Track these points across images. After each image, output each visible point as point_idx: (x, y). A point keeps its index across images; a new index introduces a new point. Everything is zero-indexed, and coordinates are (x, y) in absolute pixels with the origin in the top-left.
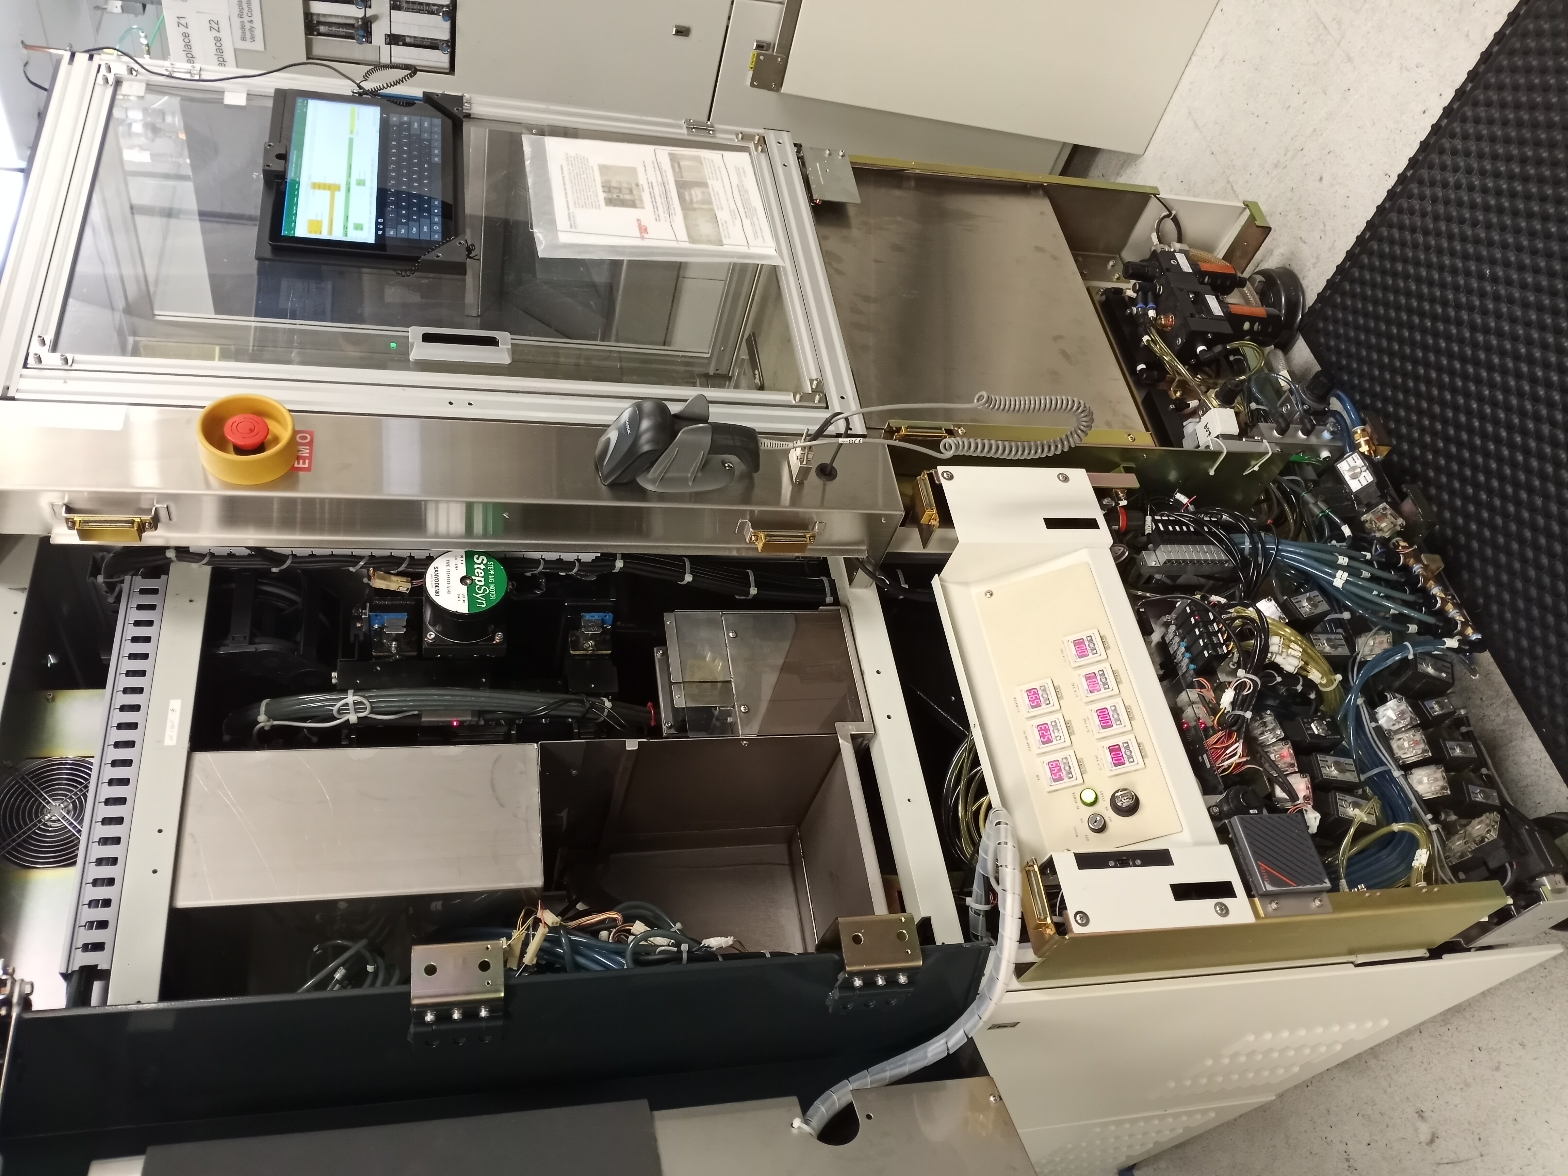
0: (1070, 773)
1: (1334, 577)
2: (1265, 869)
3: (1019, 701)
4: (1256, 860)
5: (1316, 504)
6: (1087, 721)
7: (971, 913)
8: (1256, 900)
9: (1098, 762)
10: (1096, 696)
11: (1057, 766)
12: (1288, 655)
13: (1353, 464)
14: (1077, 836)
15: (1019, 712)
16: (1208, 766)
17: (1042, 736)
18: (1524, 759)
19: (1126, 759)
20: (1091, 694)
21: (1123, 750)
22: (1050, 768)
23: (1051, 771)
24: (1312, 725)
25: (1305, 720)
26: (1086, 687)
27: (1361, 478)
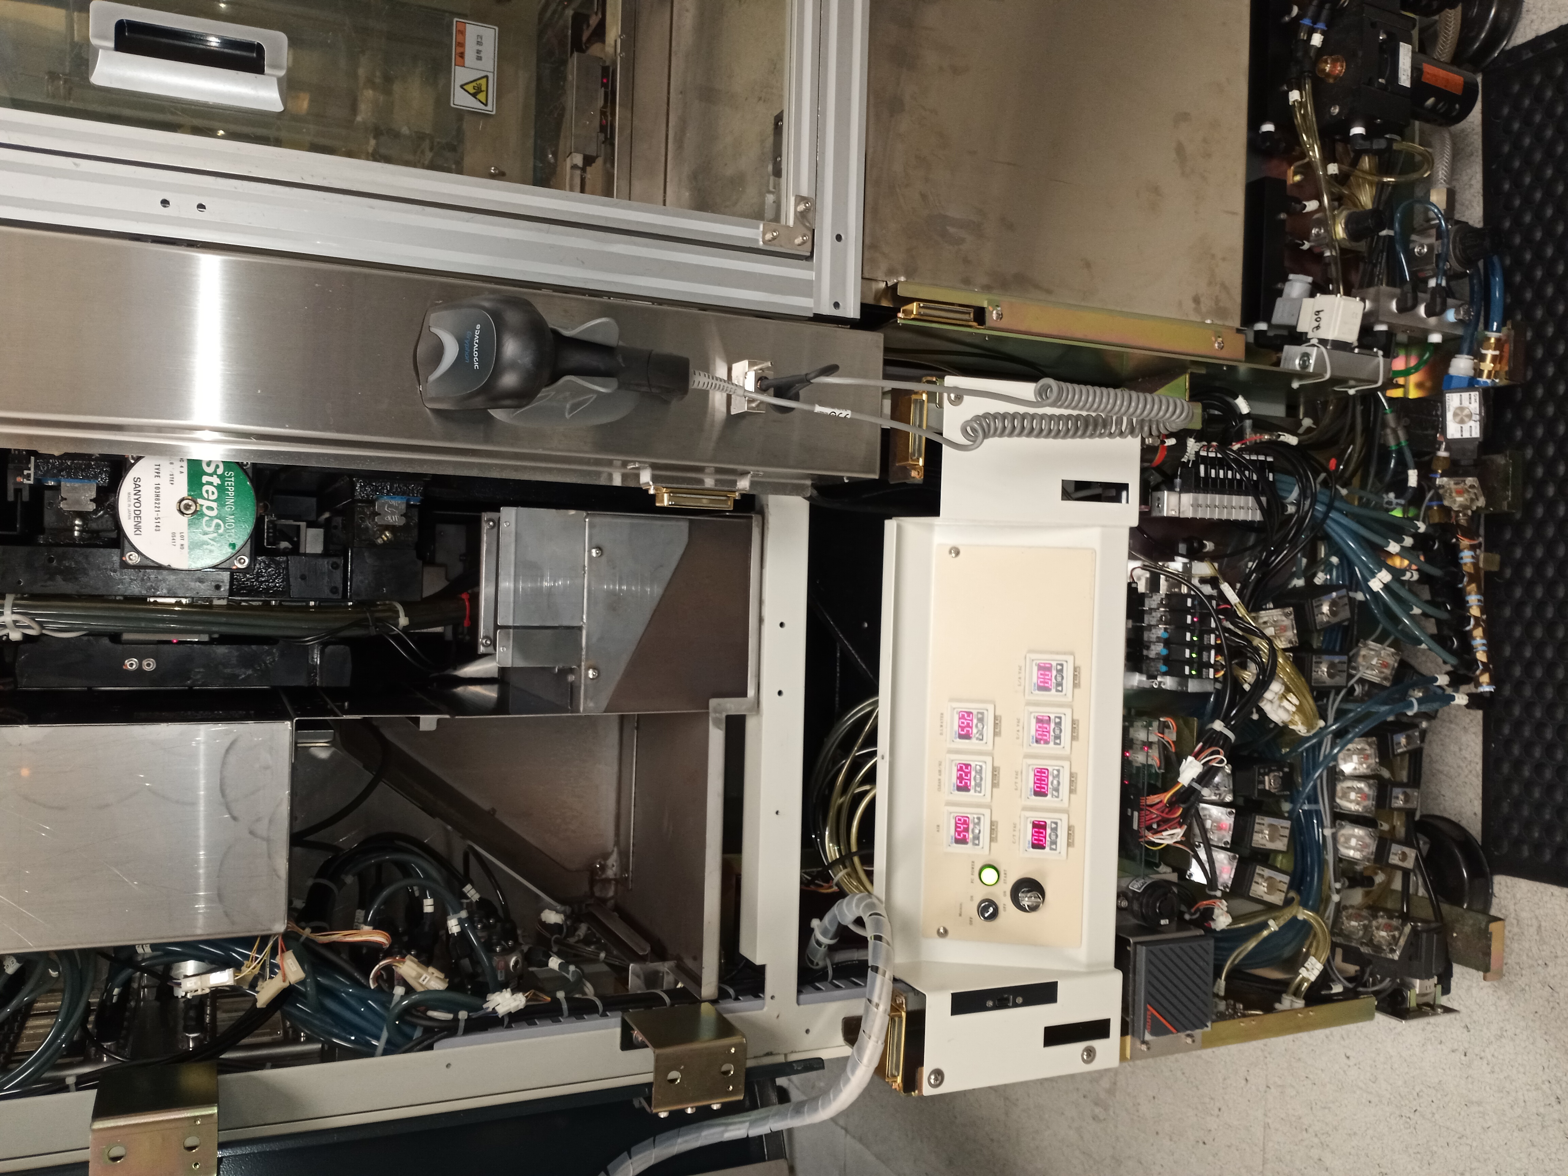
0: (978, 838)
1: (1373, 575)
2: (1152, 1014)
3: (947, 717)
4: (1147, 1002)
5: (1395, 431)
6: (1019, 776)
7: (813, 942)
8: (1128, 1038)
9: (1015, 833)
10: (1041, 748)
11: (965, 823)
12: (1280, 706)
13: (1466, 403)
14: (960, 915)
15: (941, 734)
16: (1135, 827)
17: (960, 778)
18: (1454, 748)
19: (1048, 843)
20: (1035, 745)
21: (1048, 831)
22: (956, 823)
23: (956, 827)
24: (1266, 778)
25: (1262, 771)
26: (1033, 732)
27: (1466, 427)
